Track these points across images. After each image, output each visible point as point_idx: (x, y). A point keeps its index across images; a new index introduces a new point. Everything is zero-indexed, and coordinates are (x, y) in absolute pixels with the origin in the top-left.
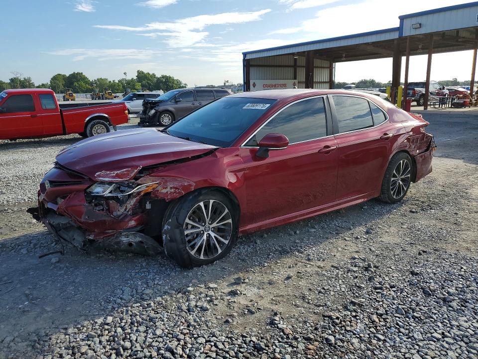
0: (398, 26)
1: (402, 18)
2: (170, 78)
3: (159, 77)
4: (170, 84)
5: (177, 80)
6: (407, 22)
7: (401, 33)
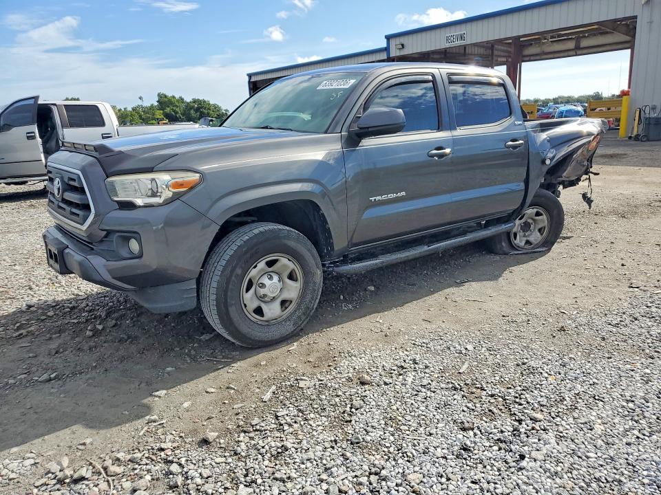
0: (385, 46)
1: (388, 38)
2: (205, 102)
3: (188, 101)
4: (206, 111)
5: (214, 105)
6: (393, 42)
7: (388, 54)
